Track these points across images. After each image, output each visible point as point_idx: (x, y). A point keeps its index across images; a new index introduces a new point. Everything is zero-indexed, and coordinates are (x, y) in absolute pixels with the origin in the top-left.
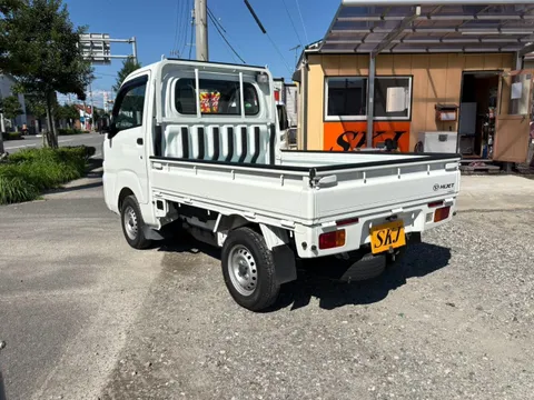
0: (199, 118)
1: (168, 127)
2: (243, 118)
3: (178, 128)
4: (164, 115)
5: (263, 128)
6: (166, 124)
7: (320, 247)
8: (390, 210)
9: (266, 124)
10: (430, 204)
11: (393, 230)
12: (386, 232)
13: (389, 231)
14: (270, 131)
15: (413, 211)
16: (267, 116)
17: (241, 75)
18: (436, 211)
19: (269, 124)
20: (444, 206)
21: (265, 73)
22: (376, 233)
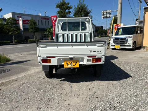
0: (67, 32)
1: (59, 34)
2: (80, 31)
3: (62, 34)
4: (58, 31)
5: (87, 34)
6: (59, 33)
7: (42, 62)
8: (68, 56)
9: (89, 33)
10: (88, 57)
11: (74, 62)
12: (70, 62)
13: (72, 62)
14: (90, 34)
15: (81, 58)
16: (89, 30)
17: (80, 20)
18: (92, 59)
19: (90, 33)
20: (97, 58)
21: (88, 19)
22: (66, 62)
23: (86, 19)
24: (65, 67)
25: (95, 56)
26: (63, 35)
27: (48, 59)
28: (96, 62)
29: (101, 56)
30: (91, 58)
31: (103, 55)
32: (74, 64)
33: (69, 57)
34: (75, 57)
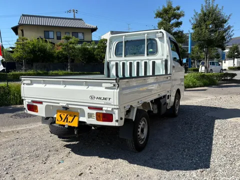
0: (123, 58)
2: (145, 57)
3: (114, 63)
4: (110, 58)
5: (158, 62)
6: (111, 61)
7: (29, 110)
8: (59, 103)
9: (162, 59)
10: (90, 108)
11: (70, 115)
12: (66, 115)
13: (67, 115)
14: (164, 63)
15: (78, 108)
16: (163, 55)
17: (146, 35)
18: (97, 113)
19: (164, 59)
20: (104, 112)
21: (161, 32)
22: (59, 114)
23: (157, 32)
24: (57, 122)
25: (101, 109)
26: (117, 64)
27: (34, 104)
28: (103, 121)
29: (110, 109)
30: (94, 112)
31: (114, 107)
32: (70, 119)
33: (61, 104)
34: (70, 106)
